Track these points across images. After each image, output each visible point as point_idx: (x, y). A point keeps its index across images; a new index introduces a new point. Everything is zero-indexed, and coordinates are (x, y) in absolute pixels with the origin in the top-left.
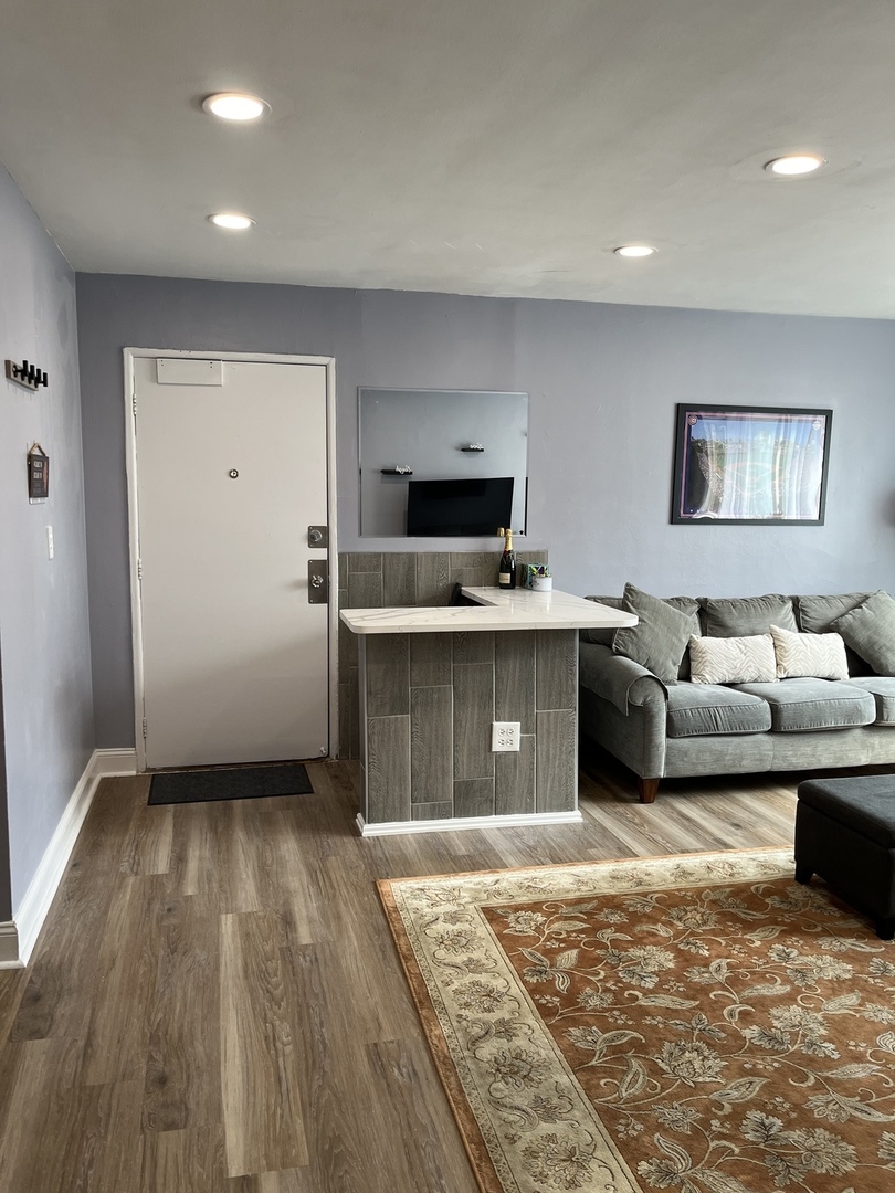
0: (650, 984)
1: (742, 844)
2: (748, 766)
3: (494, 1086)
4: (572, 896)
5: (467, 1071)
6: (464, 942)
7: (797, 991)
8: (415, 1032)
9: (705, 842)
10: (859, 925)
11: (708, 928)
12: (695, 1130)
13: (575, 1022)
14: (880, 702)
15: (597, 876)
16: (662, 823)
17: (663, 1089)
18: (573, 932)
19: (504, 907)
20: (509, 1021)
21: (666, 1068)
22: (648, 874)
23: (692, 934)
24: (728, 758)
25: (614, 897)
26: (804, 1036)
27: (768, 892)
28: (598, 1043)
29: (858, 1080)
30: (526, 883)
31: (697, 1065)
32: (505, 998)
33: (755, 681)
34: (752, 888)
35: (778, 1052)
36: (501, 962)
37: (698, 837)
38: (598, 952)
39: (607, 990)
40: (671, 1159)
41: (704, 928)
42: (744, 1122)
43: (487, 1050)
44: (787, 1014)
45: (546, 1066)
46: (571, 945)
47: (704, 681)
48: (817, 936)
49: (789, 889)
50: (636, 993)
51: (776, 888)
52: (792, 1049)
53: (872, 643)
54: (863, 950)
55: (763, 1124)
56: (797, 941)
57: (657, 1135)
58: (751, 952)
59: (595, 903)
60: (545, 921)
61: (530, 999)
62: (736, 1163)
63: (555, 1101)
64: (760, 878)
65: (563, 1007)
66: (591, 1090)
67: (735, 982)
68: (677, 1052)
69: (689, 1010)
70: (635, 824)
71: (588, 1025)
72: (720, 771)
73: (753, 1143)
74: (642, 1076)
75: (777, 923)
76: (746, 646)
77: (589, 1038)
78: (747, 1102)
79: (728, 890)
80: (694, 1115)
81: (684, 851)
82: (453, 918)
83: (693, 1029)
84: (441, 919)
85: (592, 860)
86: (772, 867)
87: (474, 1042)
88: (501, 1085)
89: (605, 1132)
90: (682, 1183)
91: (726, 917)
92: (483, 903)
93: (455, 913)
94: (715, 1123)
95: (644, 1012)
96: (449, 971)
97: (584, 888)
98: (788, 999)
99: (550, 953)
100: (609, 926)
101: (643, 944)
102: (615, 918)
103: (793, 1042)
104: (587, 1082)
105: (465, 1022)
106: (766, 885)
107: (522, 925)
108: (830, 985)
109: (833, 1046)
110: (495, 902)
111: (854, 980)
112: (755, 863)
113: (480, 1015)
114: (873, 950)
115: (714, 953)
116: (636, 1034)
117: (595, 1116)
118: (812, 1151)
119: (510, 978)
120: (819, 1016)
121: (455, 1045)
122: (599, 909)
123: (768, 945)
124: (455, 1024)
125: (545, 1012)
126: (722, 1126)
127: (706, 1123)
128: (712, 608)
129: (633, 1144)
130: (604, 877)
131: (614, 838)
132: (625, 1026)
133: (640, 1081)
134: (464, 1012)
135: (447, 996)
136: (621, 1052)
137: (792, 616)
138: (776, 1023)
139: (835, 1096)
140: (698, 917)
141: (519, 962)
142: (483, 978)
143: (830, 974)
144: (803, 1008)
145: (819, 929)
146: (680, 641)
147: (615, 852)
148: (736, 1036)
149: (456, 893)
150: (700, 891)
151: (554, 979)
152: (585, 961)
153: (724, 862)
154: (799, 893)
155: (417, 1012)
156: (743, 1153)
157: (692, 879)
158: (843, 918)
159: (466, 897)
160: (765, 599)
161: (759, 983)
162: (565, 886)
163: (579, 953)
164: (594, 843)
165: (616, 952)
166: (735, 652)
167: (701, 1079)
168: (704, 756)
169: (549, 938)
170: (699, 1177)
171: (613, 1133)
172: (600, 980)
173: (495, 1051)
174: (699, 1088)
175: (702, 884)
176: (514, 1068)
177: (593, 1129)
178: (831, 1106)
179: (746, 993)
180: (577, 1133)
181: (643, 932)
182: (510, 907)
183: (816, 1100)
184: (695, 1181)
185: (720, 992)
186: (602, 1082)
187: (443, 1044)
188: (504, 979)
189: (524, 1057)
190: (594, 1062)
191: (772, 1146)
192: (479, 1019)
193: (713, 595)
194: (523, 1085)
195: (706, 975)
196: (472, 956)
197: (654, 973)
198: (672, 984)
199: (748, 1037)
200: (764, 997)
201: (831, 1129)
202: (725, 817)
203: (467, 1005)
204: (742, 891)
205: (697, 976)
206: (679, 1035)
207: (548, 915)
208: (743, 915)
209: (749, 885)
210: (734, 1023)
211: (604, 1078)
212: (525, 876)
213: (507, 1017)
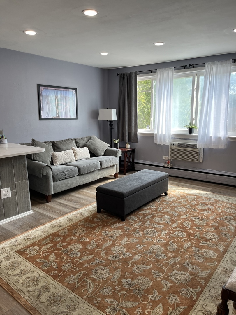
0: (79, 255)
1: (80, 207)
2: (74, 185)
3: (52, 309)
4: (43, 237)
5: (40, 308)
6: (16, 265)
7: (114, 242)
8: (15, 303)
9: (70, 209)
10: (117, 220)
11: (85, 233)
12: (113, 292)
13: (65, 276)
14: (101, 162)
15: (47, 228)
16: (56, 207)
17: (99, 285)
18: (49, 248)
19: (23, 248)
20: (45, 285)
21: (96, 278)
22: (61, 223)
23: (82, 236)
24: (69, 184)
25: (55, 233)
26: (122, 253)
27: (93, 218)
28: (75, 279)
29: (139, 259)
30: (27, 238)
31: (103, 273)
32: (40, 278)
33: (70, 162)
34: (89, 218)
35: (119, 260)
36: (32, 267)
37: (68, 208)
38: (60, 251)
39: (69, 262)
40: (112, 304)
41: (84, 233)
42: (123, 284)
43: (44, 298)
44: (115, 249)
45: (64, 294)
46: (51, 252)
47: (57, 164)
48: (110, 225)
49: (97, 215)
50: (77, 259)
51: (94, 216)
52: (121, 258)
53: (95, 149)
54: (121, 225)
55: (127, 282)
56: (107, 229)
57: (105, 299)
58: (98, 235)
59: (51, 237)
60: (39, 248)
61: (48, 275)
62: (128, 296)
63: (73, 304)
64: (89, 215)
65: (59, 273)
66: (81, 295)
67: (99, 245)
68: (96, 272)
69: (93, 258)
70: (49, 209)
71: (69, 275)
72: (67, 188)
73: (128, 288)
74: (92, 284)
75: (100, 226)
76: (67, 153)
77: (72, 279)
78: (120, 277)
79: (84, 220)
80: (111, 288)
81: (67, 213)
82: (7, 258)
83: (96, 263)
84: (3, 260)
85: (43, 224)
86: (90, 211)
87: (38, 297)
88: (54, 307)
89: (91, 306)
90: (119, 310)
91: (87, 228)
92: (15, 250)
93: (7, 256)
94: (116, 287)
95: (82, 264)
96: (16, 277)
97: (45, 233)
98: (113, 245)
99: (45, 258)
100: (59, 242)
101: (71, 244)
102: (59, 239)
103: (121, 256)
104: (78, 293)
105: (31, 293)
106: (92, 216)
107: (33, 252)
108: (120, 237)
109: (129, 253)
110: (19, 248)
111: (123, 234)
112: (86, 211)
113: (35, 288)
114: (123, 225)
115: (90, 239)
116: (84, 272)
117: (86, 302)
118: (141, 284)
119: (38, 271)
120: (122, 246)
121: (32, 301)
122: (53, 238)
123: (101, 232)
124: (28, 294)
125: (55, 277)
126: (119, 288)
127: (114, 289)
128: (56, 144)
129: (101, 305)
130: (49, 228)
131: (46, 215)
132: (79, 271)
133: (92, 285)
134: (29, 289)
135: (20, 286)
136: (83, 279)
137: (75, 144)
138: (114, 252)
139: (137, 266)
140: (81, 231)
141: (38, 265)
142: (29, 275)
143: (118, 235)
144: (117, 245)
145: (109, 224)
146: (50, 154)
147: (48, 219)
148: (107, 260)
149: (4, 250)
150: (77, 223)
151: (52, 265)
152: (58, 256)
153: (79, 213)
154: (100, 215)
155: (12, 296)
156: (128, 293)
157: (73, 220)
158: (113, 219)
159: (8, 250)
160: (68, 140)
161: (105, 243)
162: (39, 235)
163: (55, 254)
164: (40, 218)
165: (65, 249)
166: (64, 155)
167: (106, 277)
168: (63, 185)
169: (43, 253)
170: (122, 305)
171: (94, 305)
172: (65, 260)
173: (46, 297)
174: (107, 279)
175: (76, 221)
176: (55, 300)
177: (88, 307)
178: (138, 269)
179: (103, 247)
180: (85, 310)
181: (69, 240)
182: (25, 248)
183: (134, 269)
184: (121, 307)
185: (97, 250)
186: (82, 291)
187: (27, 303)
188: (37, 273)
189: (56, 295)
190: (77, 286)
191: (133, 287)
192: (35, 289)
193: (55, 140)
194: (61, 304)
195: (91, 246)
196: (21, 269)
197: (78, 251)
198: (84, 252)
199: (110, 259)
200: (108, 246)
201: (141, 275)
202: (71, 201)
203: (29, 286)
204: (87, 220)
205: (90, 248)
206: (94, 266)
207: (39, 246)
208: (91, 226)
209: (87, 217)
210: (105, 257)
211: (82, 289)
212: (24, 236)
213: (44, 284)
